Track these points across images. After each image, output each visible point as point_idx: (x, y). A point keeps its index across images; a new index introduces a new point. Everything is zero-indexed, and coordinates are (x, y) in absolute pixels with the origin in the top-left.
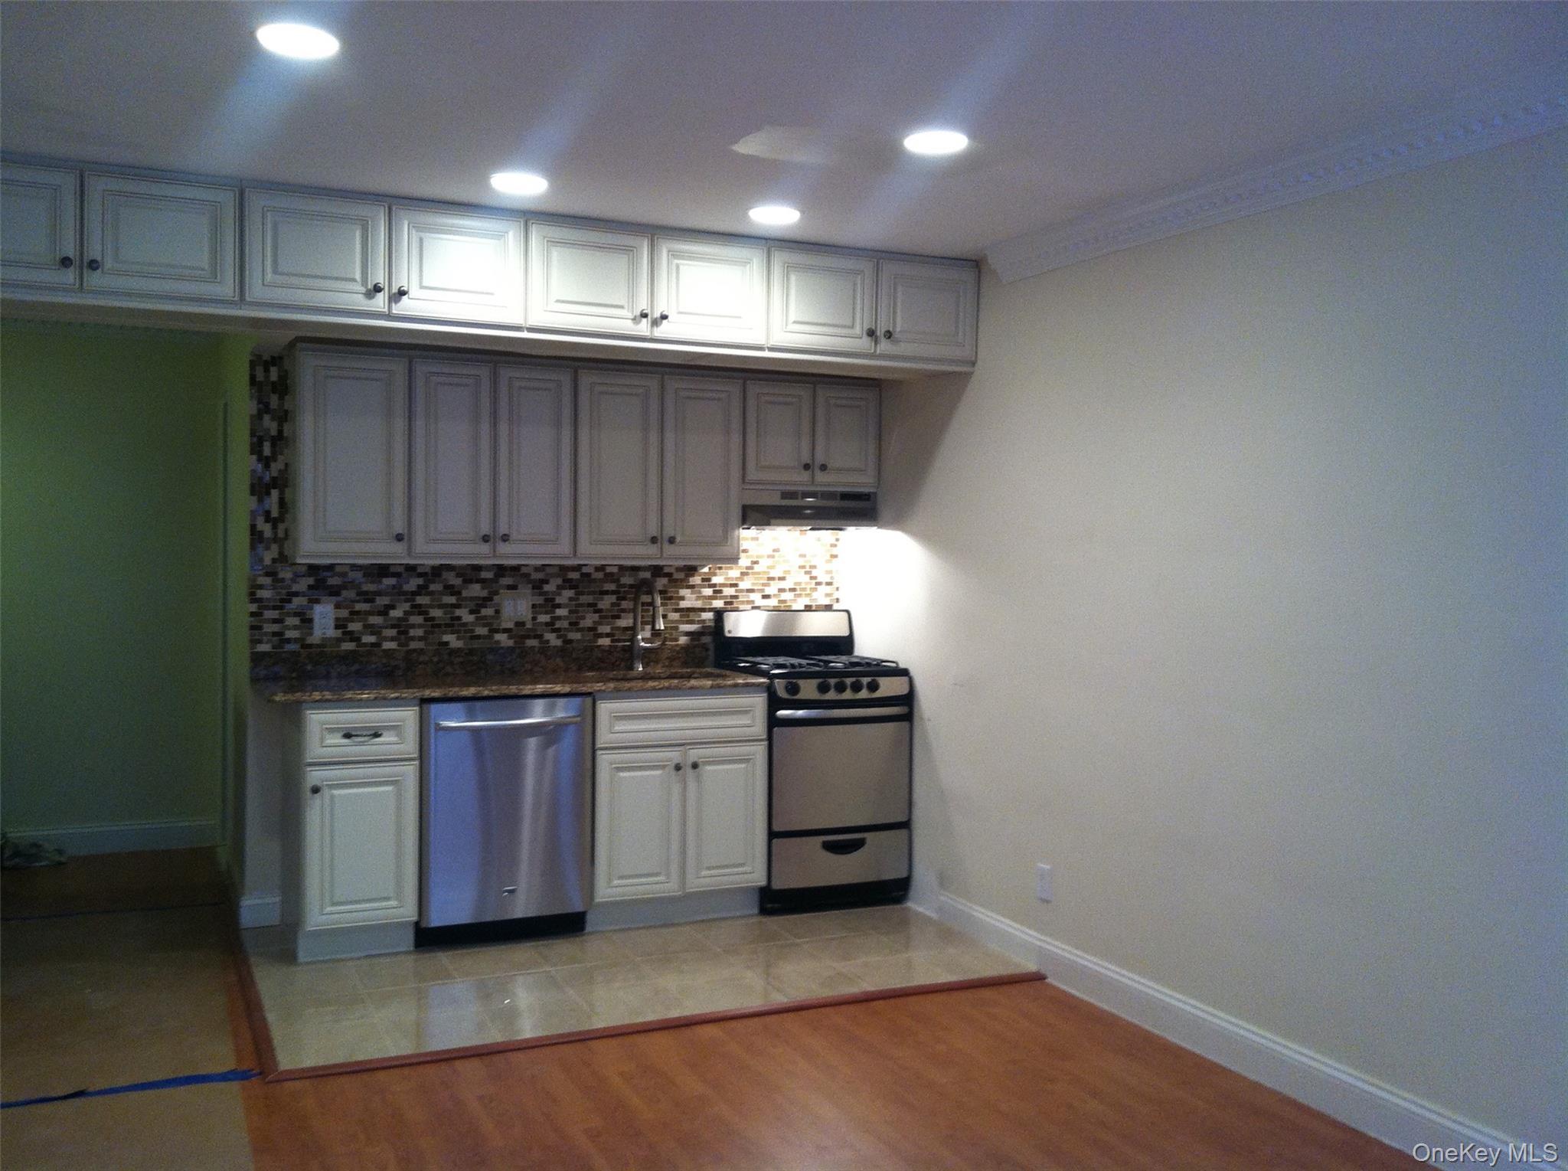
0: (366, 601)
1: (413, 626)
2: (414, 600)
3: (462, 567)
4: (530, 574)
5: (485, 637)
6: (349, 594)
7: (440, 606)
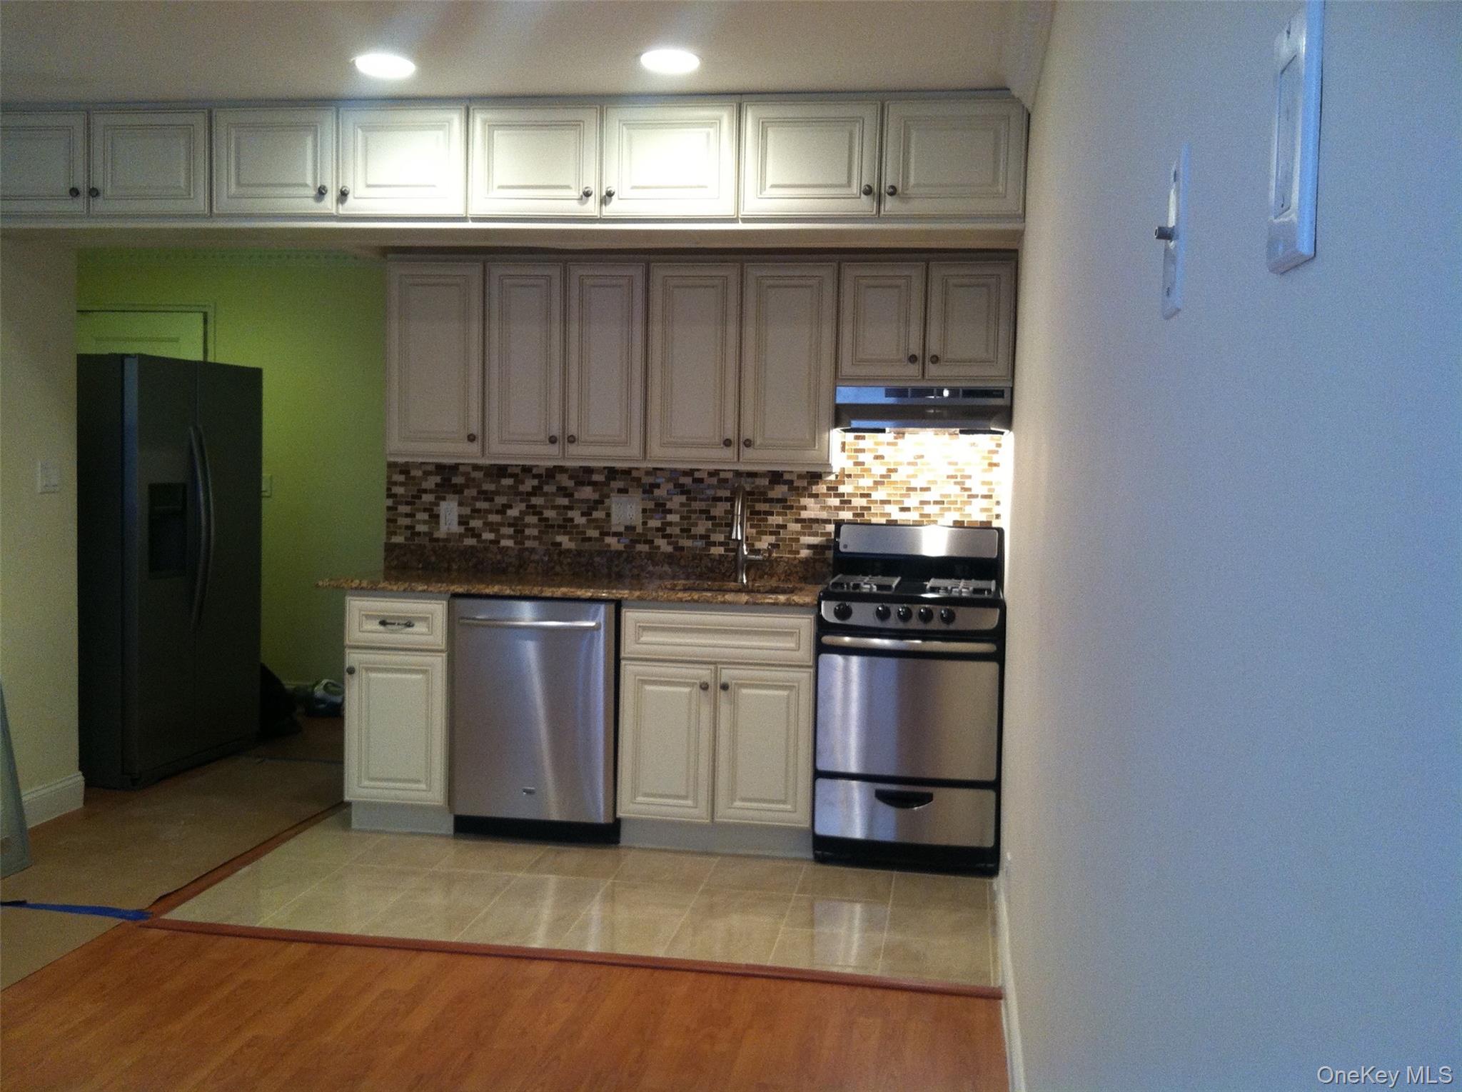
0: (486, 500)
1: (528, 526)
2: (530, 501)
3: (575, 470)
4: (640, 479)
5: (596, 539)
6: (470, 492)
7: (554, 507)
